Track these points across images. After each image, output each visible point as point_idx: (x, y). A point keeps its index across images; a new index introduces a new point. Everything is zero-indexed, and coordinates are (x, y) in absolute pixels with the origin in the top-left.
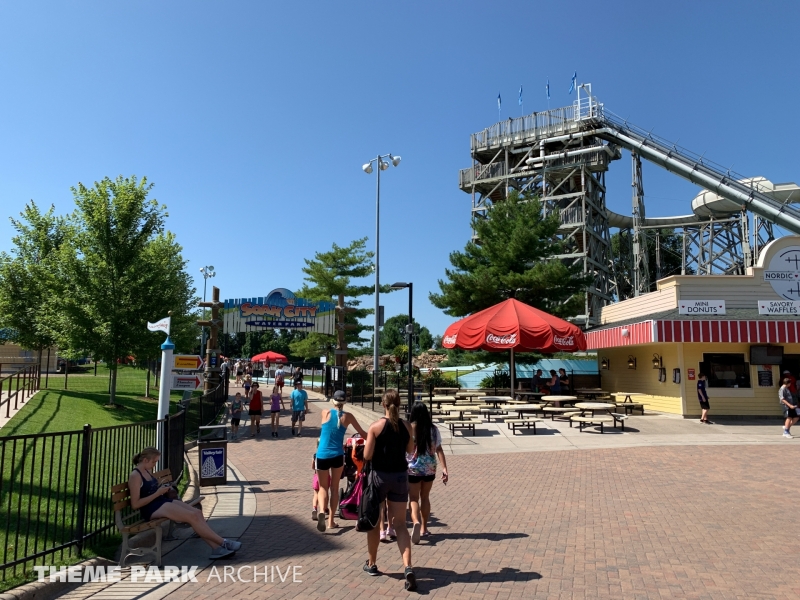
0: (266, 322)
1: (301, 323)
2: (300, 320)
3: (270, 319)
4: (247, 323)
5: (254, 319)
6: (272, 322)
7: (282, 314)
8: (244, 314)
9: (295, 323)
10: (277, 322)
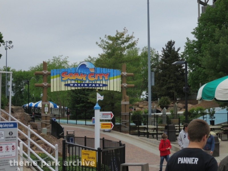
0: (77, 84)
1: (99, 84)
2: (98, 82)
3: (79, 82)
4: (65, 85)
5: (69, 82)
6: (81, 84)
7: (87, 78)
8: (63, 79)
9: (96, 84)
10: (84, 84)
